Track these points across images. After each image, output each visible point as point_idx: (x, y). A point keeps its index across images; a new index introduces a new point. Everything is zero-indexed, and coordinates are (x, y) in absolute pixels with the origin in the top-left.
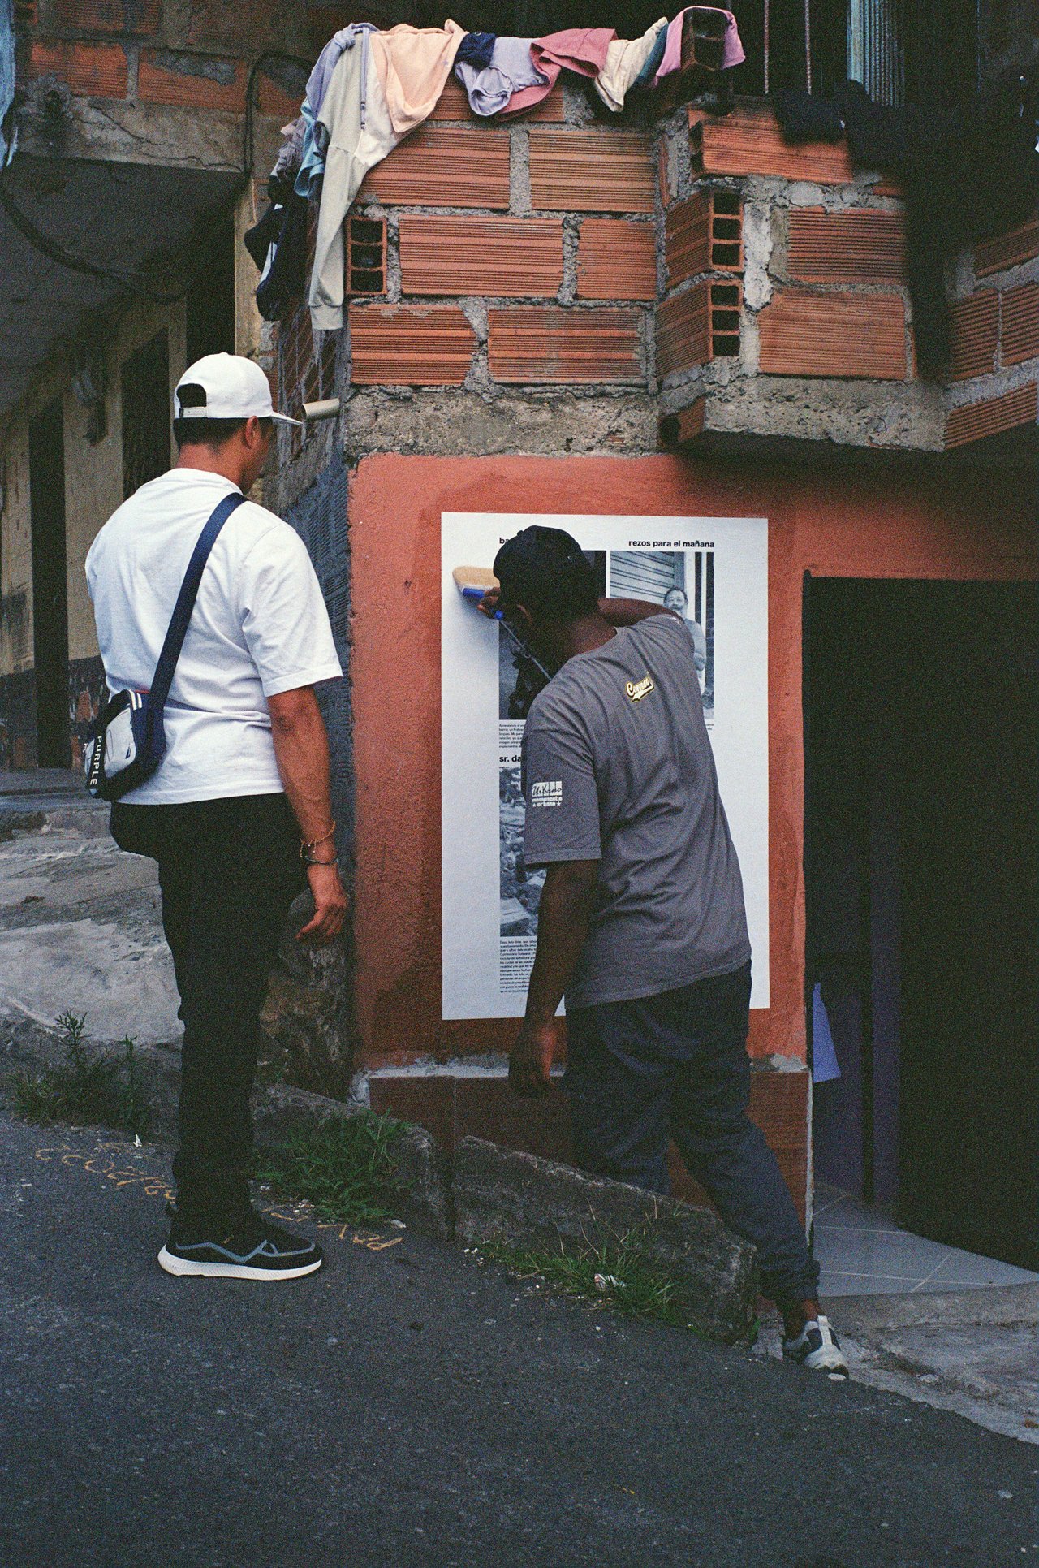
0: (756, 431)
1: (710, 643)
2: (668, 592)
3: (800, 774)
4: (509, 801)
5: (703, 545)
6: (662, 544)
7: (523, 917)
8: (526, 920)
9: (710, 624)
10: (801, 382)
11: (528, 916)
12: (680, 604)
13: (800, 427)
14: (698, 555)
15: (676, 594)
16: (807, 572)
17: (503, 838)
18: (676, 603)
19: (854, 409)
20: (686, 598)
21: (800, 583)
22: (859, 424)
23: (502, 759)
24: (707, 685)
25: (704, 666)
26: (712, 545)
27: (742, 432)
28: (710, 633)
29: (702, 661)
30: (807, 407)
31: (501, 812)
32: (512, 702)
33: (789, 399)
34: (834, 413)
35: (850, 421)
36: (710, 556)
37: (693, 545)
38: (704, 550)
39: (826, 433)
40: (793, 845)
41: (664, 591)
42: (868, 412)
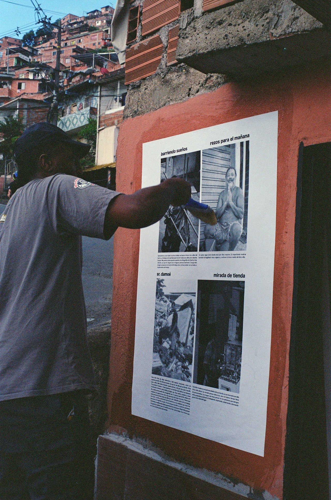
0: (201, 52)
1: (246, 201)
2: (228, 171)
3: (291, 288)
4: (159, 298)
5: (244, 137)
6: (225, 141)
7: (160, 365)
8: (161, 366)
9: (247, 188)
10: (227, 9)
11: (162, 364)
12: (233, 177)
13: (225, 41)
14: (242, 144)
15: (232, 171)
16: (302, 144)
17: (156, 318)
18: (231, 177)
19: (260, 15)
20: (236, 173)
21: (297, 152)
22: (263, 25)
23: (158, 274)
24: (244, 229)
25: (243, 216)
26: (248, 136)
27: (193, 55)
28: (246, 194)
29: (242, 213)
30: (230, 25)
31: (156, 303)
32: (163, 242)
33: (220, 23)
34: (246, 24)
35: (257, 26)
36: (248, 142)
37: (239, 138)
38: (244, 140)
39: (241, 40)
40: (284, 340)
41: (225, 170)
42: (270, 14)
